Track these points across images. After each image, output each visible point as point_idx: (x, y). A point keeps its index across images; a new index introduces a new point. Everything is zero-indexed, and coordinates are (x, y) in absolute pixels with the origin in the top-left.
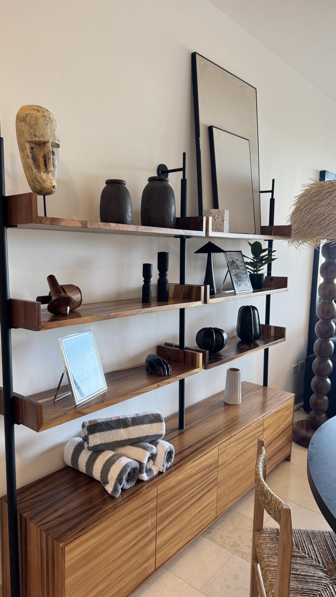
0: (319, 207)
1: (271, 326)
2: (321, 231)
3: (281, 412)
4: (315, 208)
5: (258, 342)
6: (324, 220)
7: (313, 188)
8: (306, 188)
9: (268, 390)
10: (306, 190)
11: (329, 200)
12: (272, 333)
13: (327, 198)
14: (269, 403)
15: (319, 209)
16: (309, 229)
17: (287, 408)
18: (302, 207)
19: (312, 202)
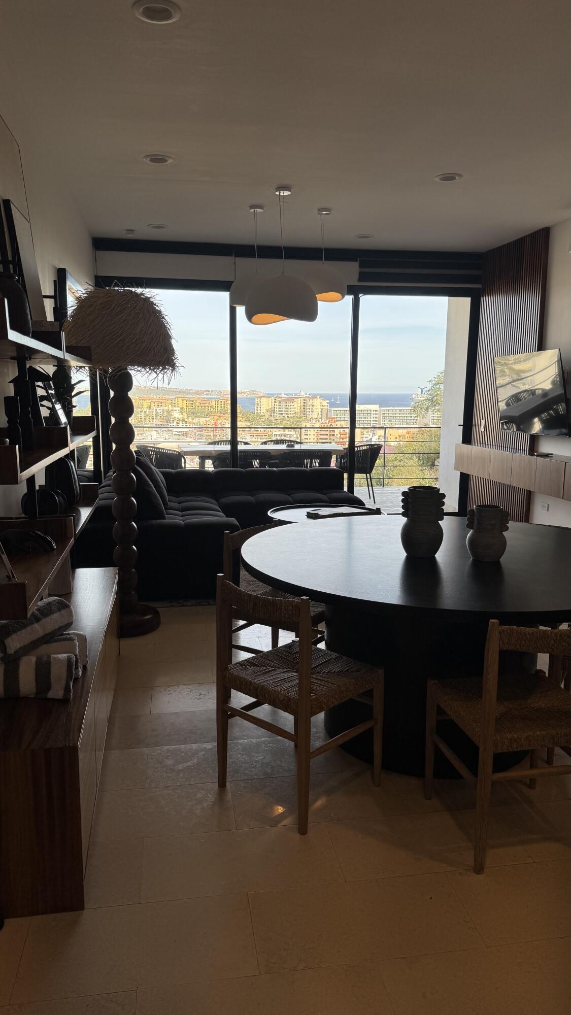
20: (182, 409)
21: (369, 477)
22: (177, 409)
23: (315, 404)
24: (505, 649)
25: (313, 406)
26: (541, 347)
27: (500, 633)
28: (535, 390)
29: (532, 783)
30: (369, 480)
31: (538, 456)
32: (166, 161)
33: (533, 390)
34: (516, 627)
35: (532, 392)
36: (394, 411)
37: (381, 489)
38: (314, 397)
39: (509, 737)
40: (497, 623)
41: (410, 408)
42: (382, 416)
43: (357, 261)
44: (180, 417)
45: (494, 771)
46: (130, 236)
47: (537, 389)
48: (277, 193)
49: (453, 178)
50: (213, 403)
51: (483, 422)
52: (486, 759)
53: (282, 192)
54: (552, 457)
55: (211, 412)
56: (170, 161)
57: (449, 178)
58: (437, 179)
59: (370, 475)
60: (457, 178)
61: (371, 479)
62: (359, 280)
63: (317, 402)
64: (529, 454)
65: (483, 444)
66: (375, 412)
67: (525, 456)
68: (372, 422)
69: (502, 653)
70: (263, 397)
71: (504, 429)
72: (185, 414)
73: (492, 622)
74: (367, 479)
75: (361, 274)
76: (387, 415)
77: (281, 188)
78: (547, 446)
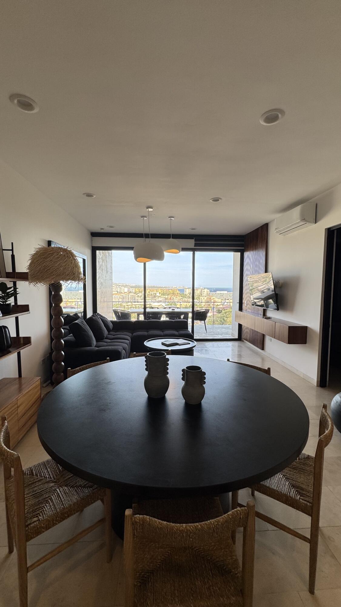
0: (46, 262)
1: (20, 337)
2: (48, 276)
3: (31, 391)
4: (43, 262)
5: (10, 349)
6: (49, 269)
7: (41, 250)
8: (37, 250)
9: (22, 379)
10: (37, 251)
11: (51, 258)
12: (22, 342)
13: (50, 257)
14: (23, 386)
15: (46, 263)
16: (40, 275)
17: (36, 387)
18: (35, 261)
19: (41, 259)
20: (160, 293)
22: (158, 292)
23: (205, 291)
25: (204, 292)
26: (266, 271)
27: (133, 524)
31: (266, 318)
32: (93, 196)
33: (268, 289)
38: (205, 288)
43: (193, 239)
44: (159, 295)
46: (102, 231)
47: (270, 288)
48: (147, 210)
49: (218, 200)
50: (170, 291)
51: (246, 302)
53: (149, 209)
54: (271, 319)
55: (169, 294)
56: (94, 196)
57: (216, 200)
58: (211, 201)
60: (220, 200)
62: (195, 246)
63: (206, 290)
64: (263, 317)
65: (246, 311)
67: (261, 318)
70: (187, 288)
72: (161, 294)
75: (195, 244)
77: (148, 207)
78: (269, 314)
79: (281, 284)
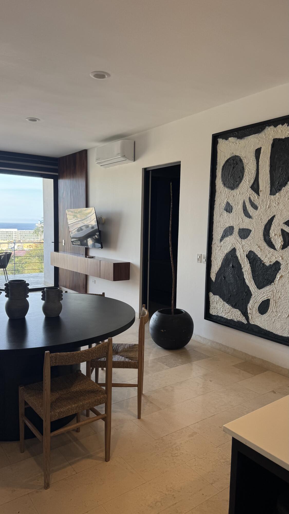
21: (5, 270)
24: (54, 365)
26: (87, 206)
27: (50, 358)
28: (89, 225)
29: (77, 430)
30: (5, 272)
31: (89, 258)
33: (88, 225)
34: (59, 353)
35: (87, 226)
36: (26, 232)
37: (14, 276)
39: (58, 412)
40: (48, 353)
41: (33, 231)
42: (19, 235)
45: (52, 431)
49: (35, 120)
51: (63, 241)
52: (47, 425)
54: (95, 258)
57: (33, 120)
58: (27, 120)
59: (6, 269)
60: (37, 120)
61: (6, 271)
64: (85, 257)
65: (64, 251)
66: (15, 233)
67: (83, 258)
68: (14, 238)
69: (52, 368)
71: (74, 245)
73: (46, 353)
74: (4, 271)
76: (22, 234)
78: (92, 253)
79: (103, 220)
